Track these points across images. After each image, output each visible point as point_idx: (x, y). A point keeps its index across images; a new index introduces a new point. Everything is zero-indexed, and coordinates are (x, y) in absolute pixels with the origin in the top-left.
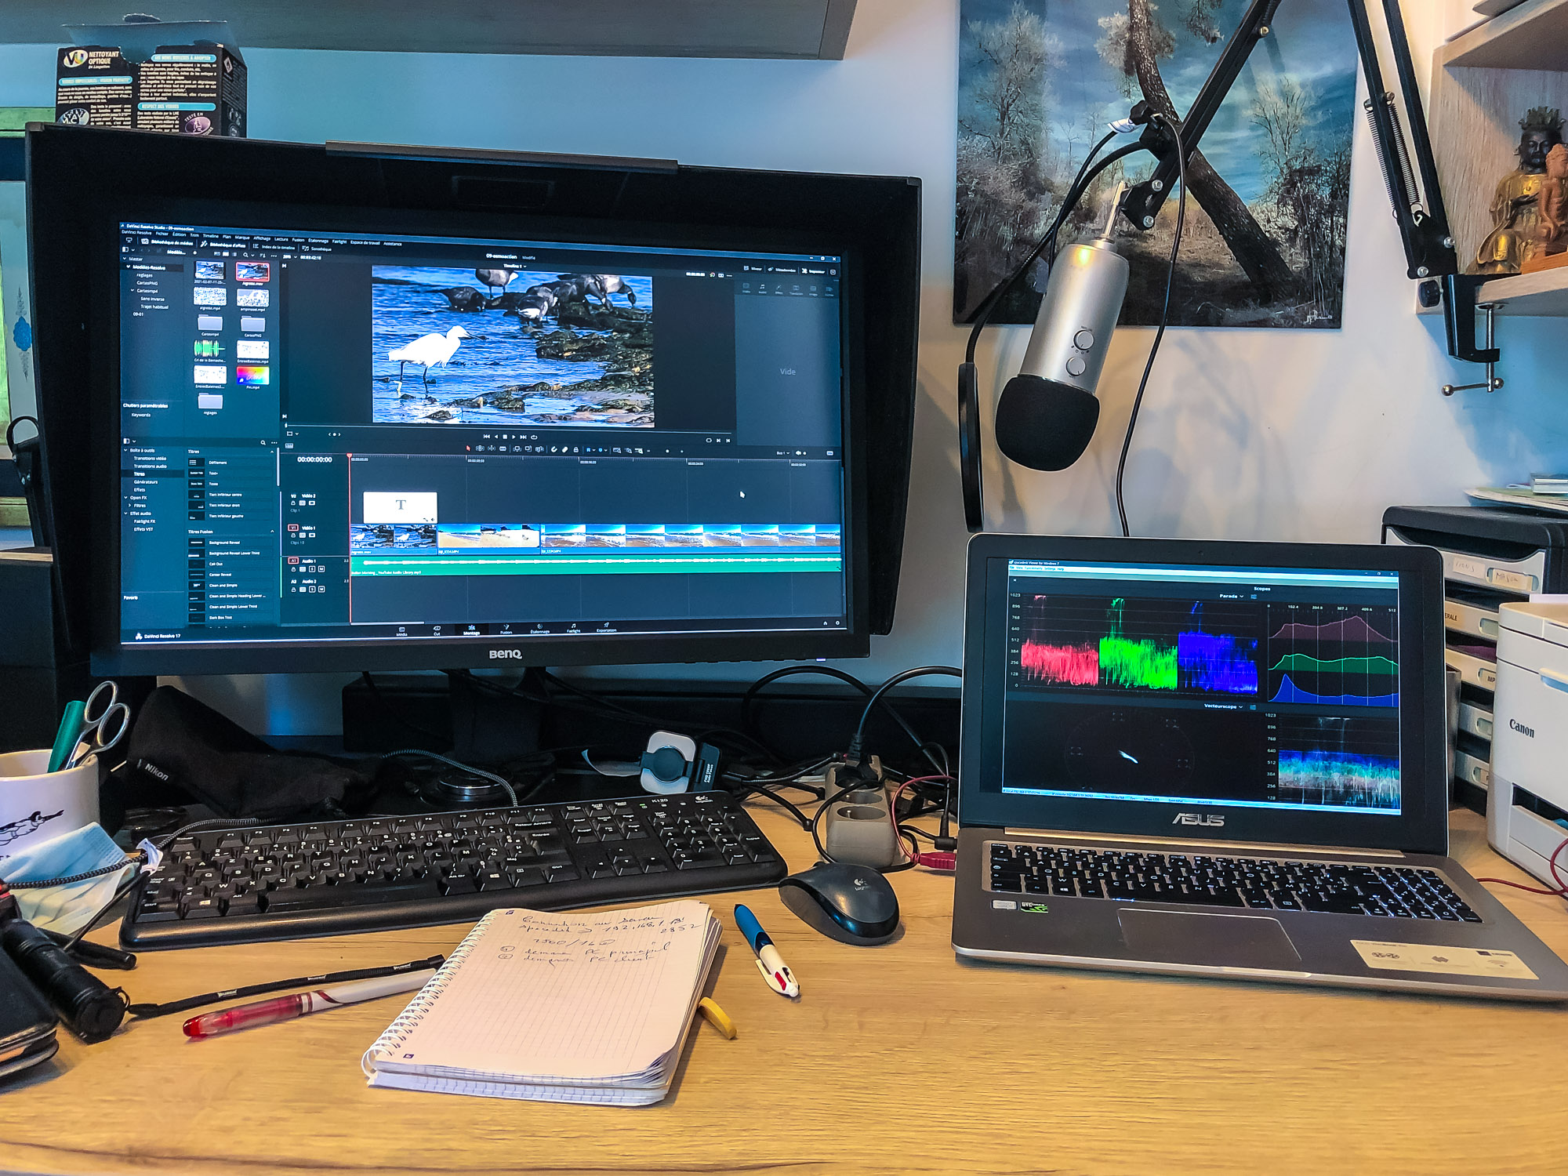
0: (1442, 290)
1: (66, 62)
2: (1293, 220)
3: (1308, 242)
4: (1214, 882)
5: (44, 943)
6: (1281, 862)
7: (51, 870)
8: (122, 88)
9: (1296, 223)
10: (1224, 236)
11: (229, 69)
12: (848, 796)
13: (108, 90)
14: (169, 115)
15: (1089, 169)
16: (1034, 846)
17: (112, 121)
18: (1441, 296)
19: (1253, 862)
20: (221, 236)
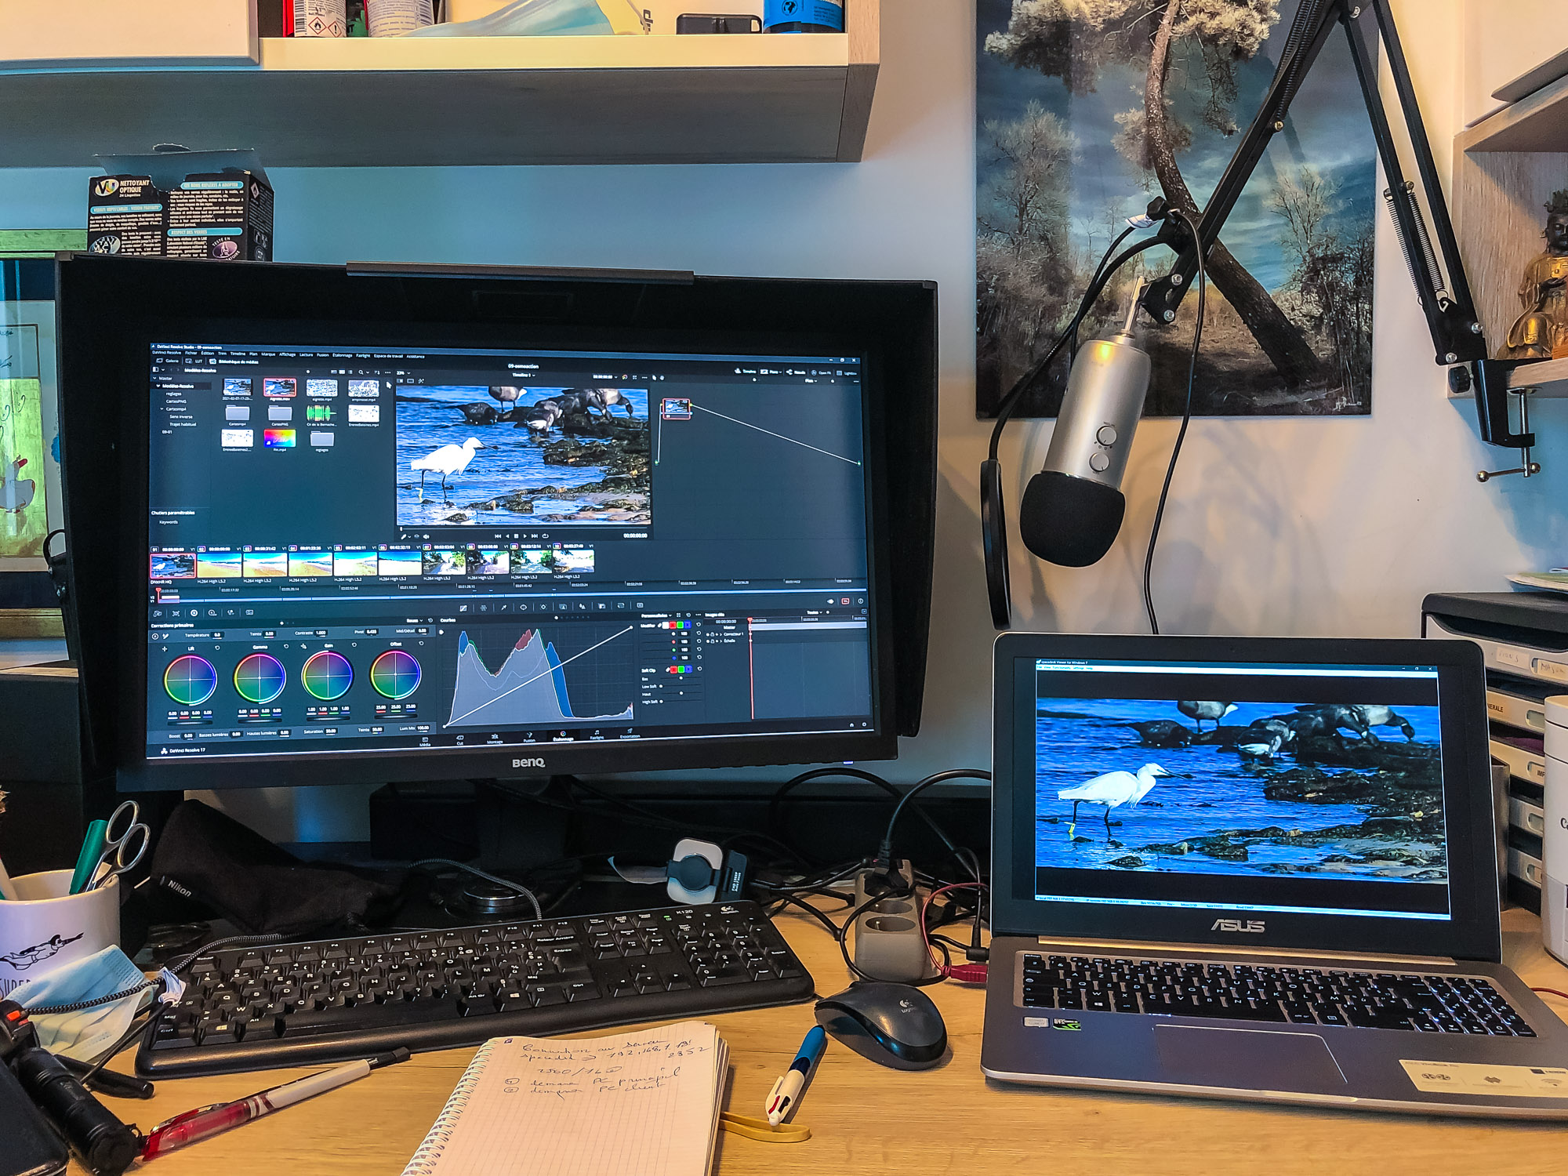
0: (1471, 376)
1: (98, 191)
2: (1318, 307)
3: (1334, 329)
4: (1255, 994)
5: (61, 1074)
6: (1325, 970)
7: (70, 994)
8: (153, 215)
9: (1321, 310)
10: (1248, 325)
11: (256, 194)
12: (877, 905)
13: (138, 218)
14: (197, 240)
15: (1109, 262)
16: (1068, 955)
17: (143, 248)
18: (1472, 382)
19: (1296, 971)
20: (247, 353)
